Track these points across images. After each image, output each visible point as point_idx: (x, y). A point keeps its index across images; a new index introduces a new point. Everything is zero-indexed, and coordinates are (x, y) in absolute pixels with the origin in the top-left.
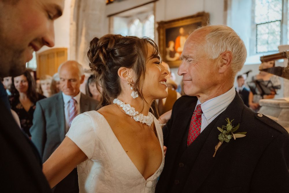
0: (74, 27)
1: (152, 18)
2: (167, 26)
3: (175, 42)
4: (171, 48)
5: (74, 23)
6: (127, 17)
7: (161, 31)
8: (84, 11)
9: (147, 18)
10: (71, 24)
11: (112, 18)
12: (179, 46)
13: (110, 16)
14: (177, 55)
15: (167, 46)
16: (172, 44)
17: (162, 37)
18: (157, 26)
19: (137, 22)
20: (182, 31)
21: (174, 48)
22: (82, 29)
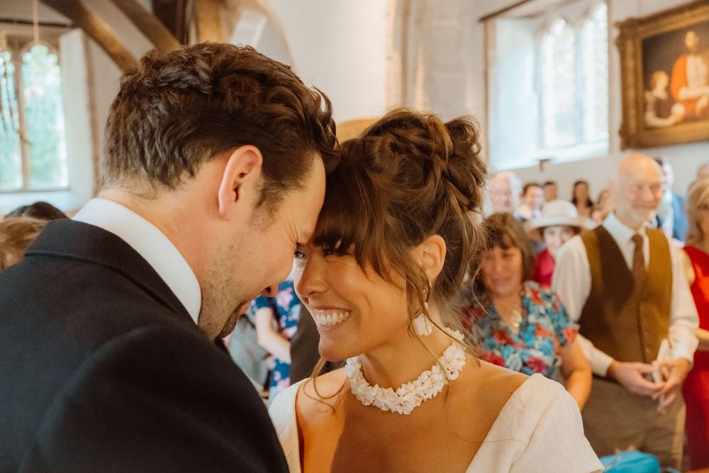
0: (396, 66)
1: (601, 12)
2: (646, 32)
3: (670, 73)
4: (659, 91)
5: (396, 56)
6: (531, 16)
7: (630, 47)
8: (419, 22)
9: (587, 13)
10: (389, 58)
11: (490, 22)
12: (685, 83)
13: (485, 19)
14: (678, 111)
15: (648, 85)
16: (661, 80)
17: (630, 63)
18: (616, 33)
19: (559, 26)
20: (691, 39)
21: (668, 89)
22: (415, 70)
